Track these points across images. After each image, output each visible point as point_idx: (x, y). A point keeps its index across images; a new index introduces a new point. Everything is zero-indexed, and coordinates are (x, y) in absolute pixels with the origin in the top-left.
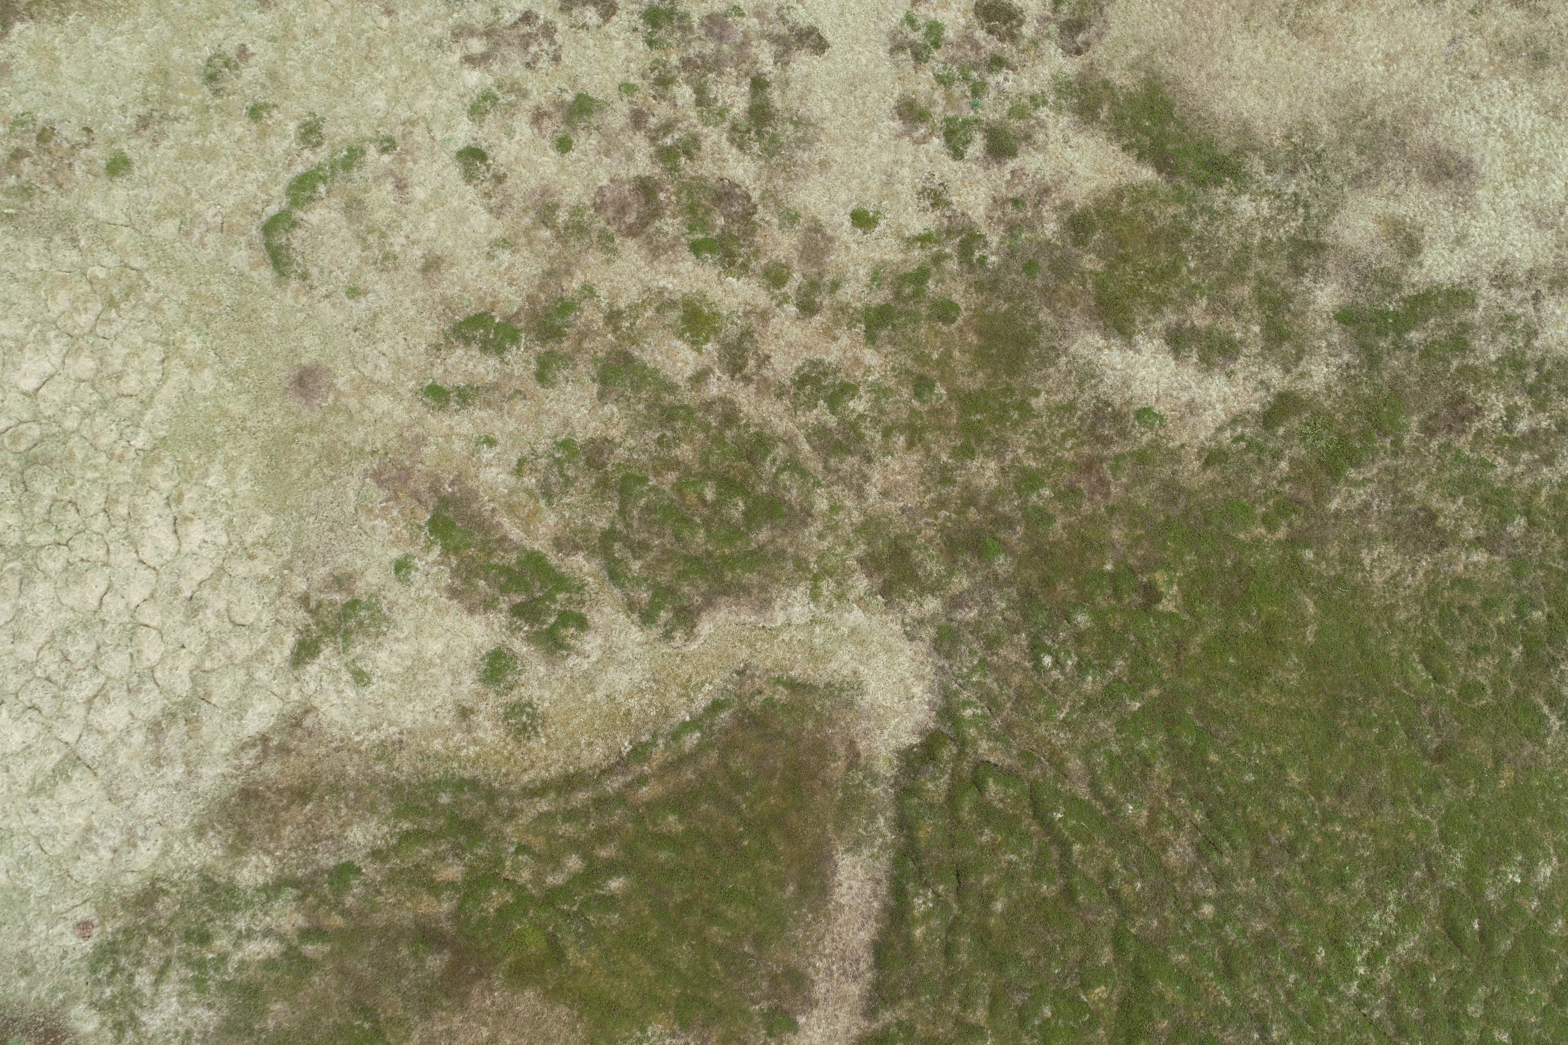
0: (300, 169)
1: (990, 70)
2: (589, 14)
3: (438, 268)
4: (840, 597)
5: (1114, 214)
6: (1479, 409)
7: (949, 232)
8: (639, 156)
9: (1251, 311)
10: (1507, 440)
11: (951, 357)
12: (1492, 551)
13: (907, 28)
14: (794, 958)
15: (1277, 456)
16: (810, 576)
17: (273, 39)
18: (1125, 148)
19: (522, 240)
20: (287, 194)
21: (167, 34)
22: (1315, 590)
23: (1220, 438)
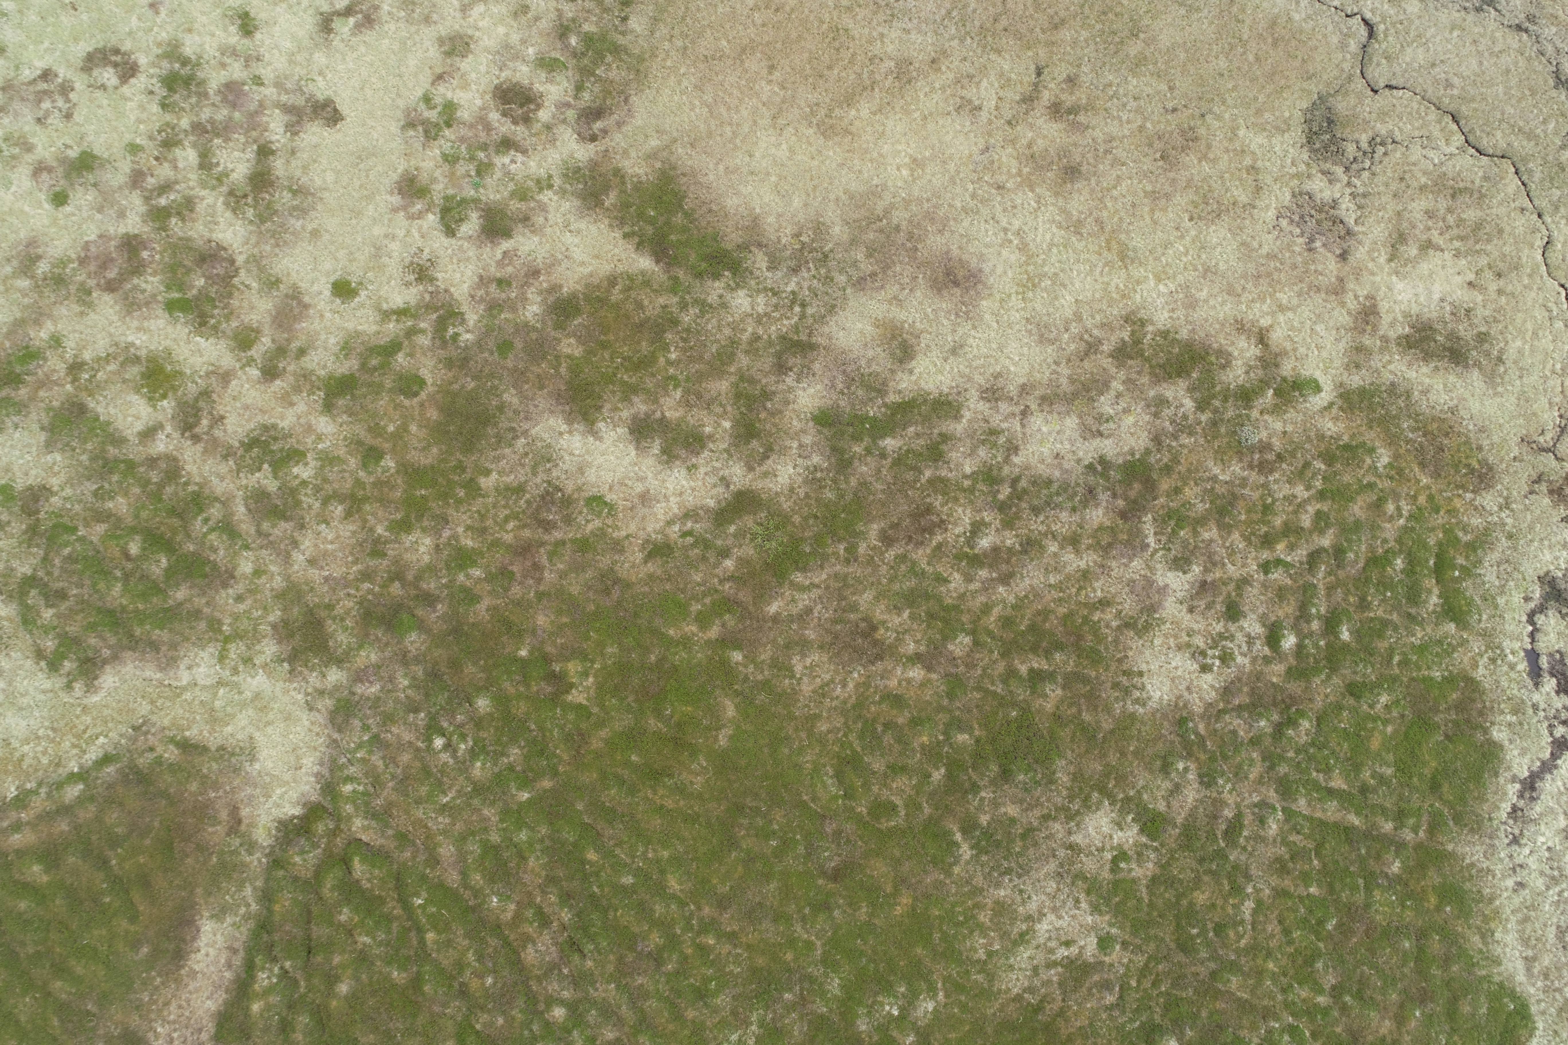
1: (498, 152)
2: (106, 75)
4: (248, 661)
5: (602, 301)
6: (942, 521)
7: (430, 307)
8: (131, 214)
9: (725, 406)
10: (967, 555)
11: (406, 430)
12: (929, 669)
13: (422, 106)
14: (135, 1021)
15: (724, 554)
16: (221, 638)
18: (626, 236)
22: (737, 693)
23: (668, 531)
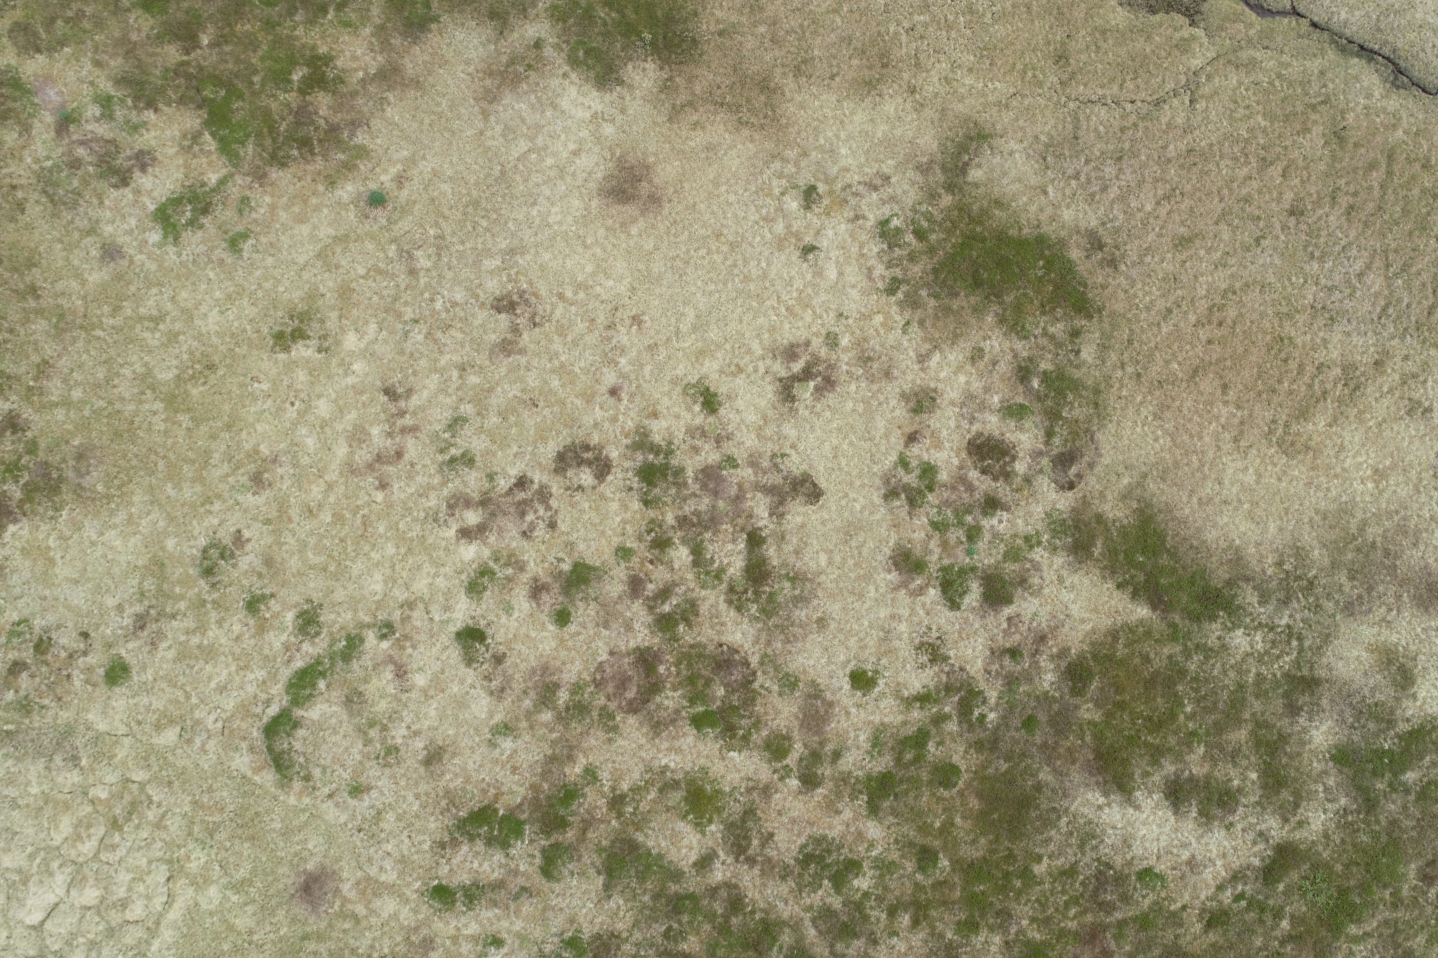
0: (299, 664)
1: (985, 514)
2: (583, 476)
3: (440, 759)
5: (1110, 658)
7: (948, 689)
8: (637, 626)
9: (1247, 758)
11: (952, 824)
13: (901, 471)
15: (1278, 914)
17: (267, 522)
18: (1119, 586)
19: (524, 724)
20: (287, 693)
21: (161, 524)
23: (1221, 897)
